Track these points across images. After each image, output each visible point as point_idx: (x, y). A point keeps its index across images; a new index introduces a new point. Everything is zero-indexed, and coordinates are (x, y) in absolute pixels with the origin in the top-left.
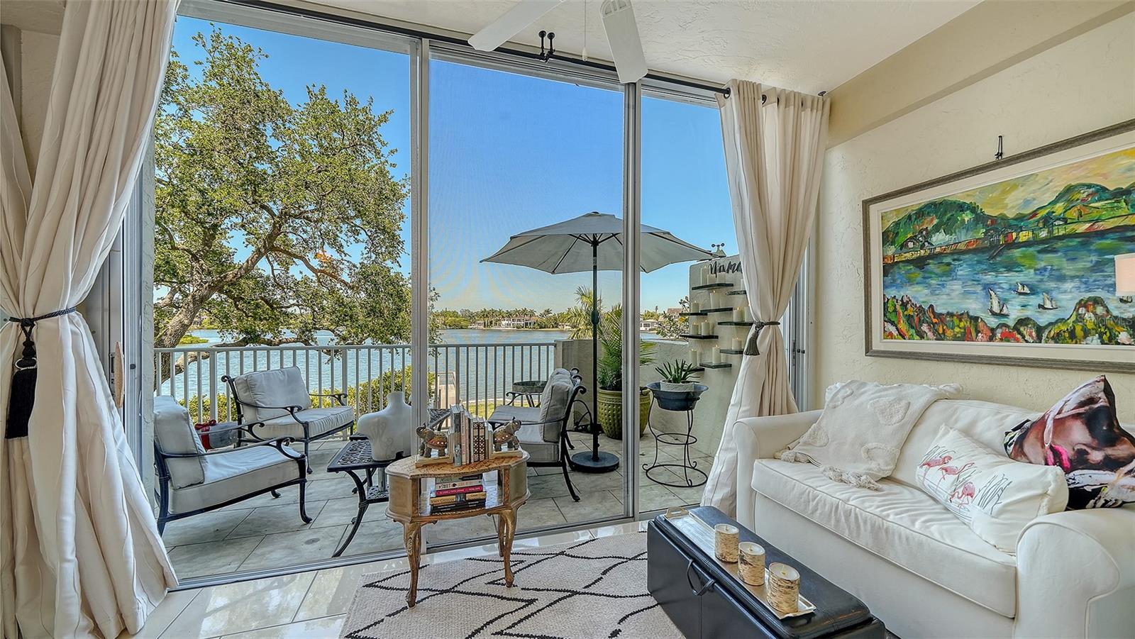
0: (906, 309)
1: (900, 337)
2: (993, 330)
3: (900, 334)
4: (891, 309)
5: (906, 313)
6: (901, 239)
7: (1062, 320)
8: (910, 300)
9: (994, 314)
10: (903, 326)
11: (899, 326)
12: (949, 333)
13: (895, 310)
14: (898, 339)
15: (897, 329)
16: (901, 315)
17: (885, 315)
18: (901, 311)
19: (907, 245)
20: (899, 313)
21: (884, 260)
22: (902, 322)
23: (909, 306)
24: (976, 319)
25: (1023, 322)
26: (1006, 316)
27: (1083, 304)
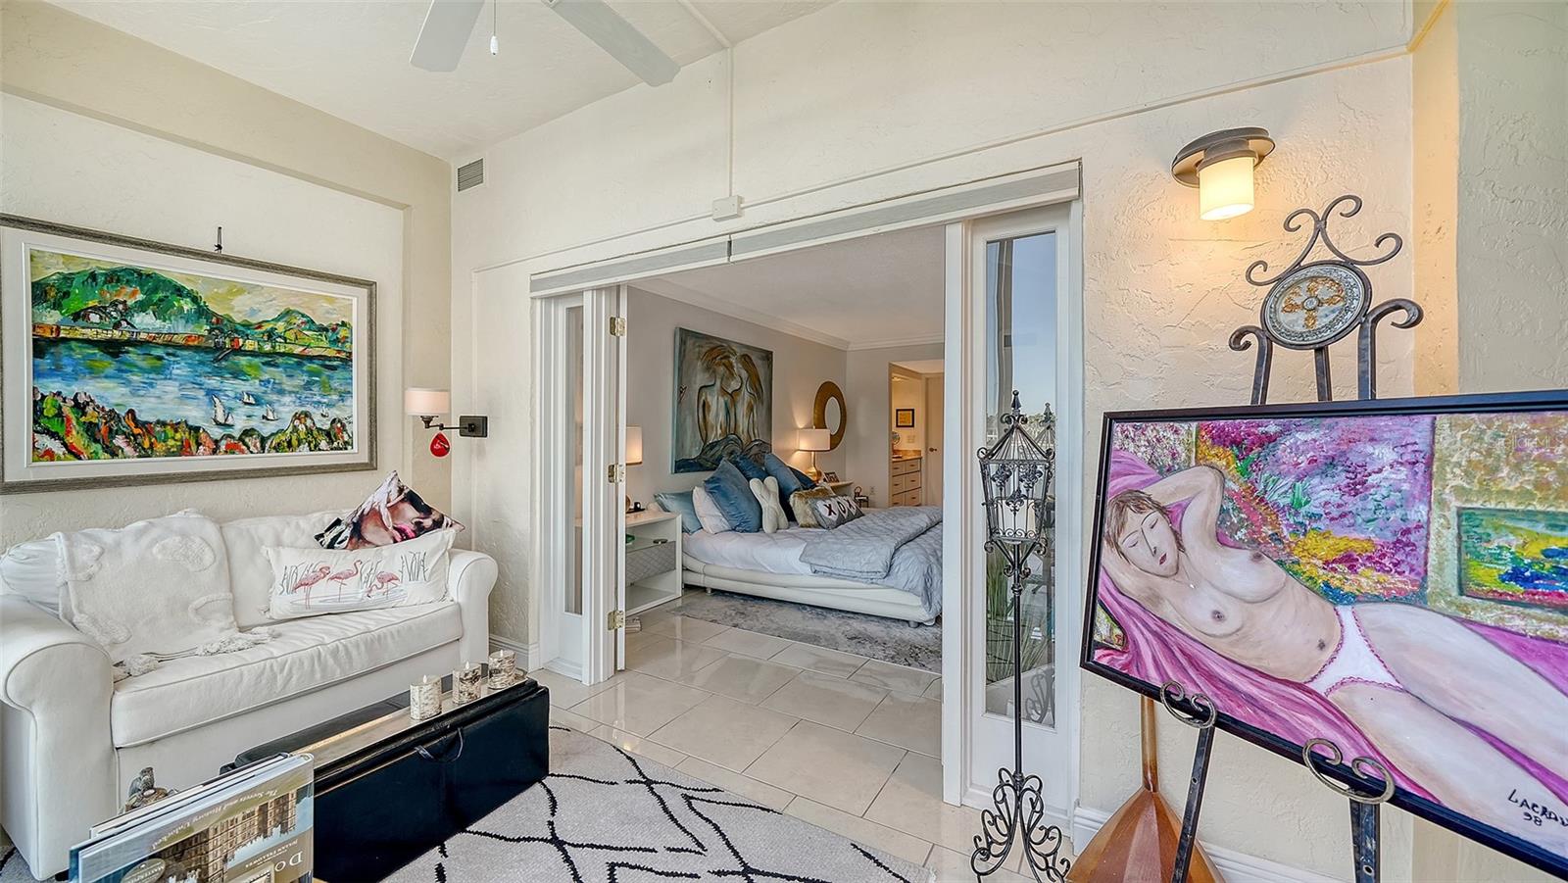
0: (84, 414)
1: (72, 457)
2: (216, 442)
3: (70, 452)
4: (49, 411)
5: (83, 419)
6: (74, 305)
7: (282, 431)
8: (92, 401)
9: (218, 424)
10: (77, 439)
11: (69, 440)
12: (159, 447)
13: (60, 414)
14: (66, 459)
15: (65, 445)
16: (74, 422)
17: (35, 422)
18: (72, 416)
19: (86, 317)
20: (69, 420)
21: (34, 330)
22: (74, 433)
23: (89, 409)
24: (197, 429)
25: (247, 433)
26: (231, 426)
27: (297, 417)
